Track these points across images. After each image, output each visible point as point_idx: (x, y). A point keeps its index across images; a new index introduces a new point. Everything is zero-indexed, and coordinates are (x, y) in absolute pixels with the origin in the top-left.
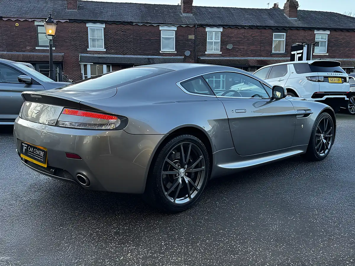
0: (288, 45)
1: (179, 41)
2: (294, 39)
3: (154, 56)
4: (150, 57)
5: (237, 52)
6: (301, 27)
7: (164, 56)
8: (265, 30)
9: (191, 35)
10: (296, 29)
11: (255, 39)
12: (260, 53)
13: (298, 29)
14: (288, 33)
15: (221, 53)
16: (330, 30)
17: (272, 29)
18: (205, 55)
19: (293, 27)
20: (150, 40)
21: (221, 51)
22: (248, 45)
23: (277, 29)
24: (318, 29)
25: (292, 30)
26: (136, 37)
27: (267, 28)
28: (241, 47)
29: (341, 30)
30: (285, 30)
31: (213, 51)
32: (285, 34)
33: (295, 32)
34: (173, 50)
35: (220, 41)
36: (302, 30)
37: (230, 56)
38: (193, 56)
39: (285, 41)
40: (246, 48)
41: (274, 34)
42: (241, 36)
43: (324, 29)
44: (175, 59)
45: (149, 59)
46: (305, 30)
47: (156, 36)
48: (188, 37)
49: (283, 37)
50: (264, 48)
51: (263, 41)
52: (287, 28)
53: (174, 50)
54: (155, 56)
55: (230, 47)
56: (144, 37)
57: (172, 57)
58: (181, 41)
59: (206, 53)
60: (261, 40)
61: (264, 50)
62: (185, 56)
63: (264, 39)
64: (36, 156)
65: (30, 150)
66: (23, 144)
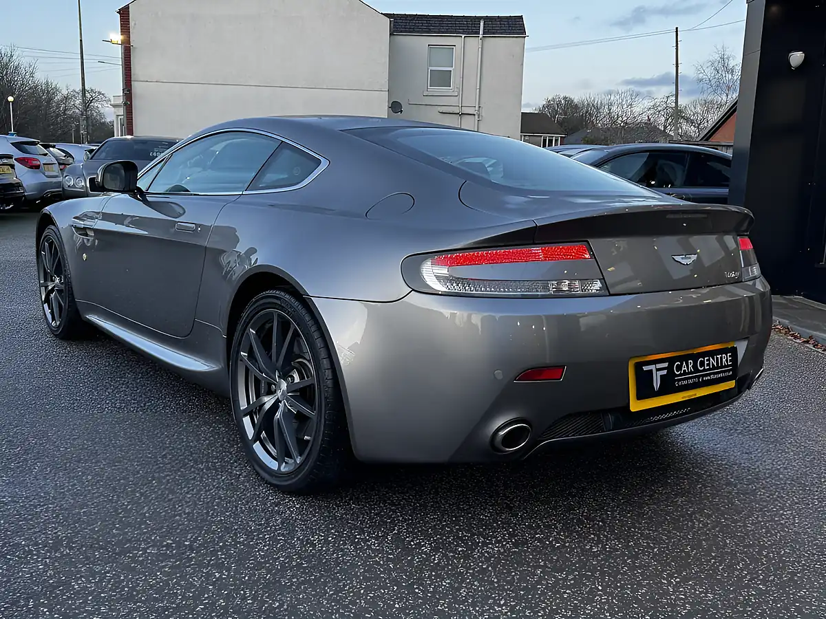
64: (709, 375)
65: (683, 369)
66: (645, 368)
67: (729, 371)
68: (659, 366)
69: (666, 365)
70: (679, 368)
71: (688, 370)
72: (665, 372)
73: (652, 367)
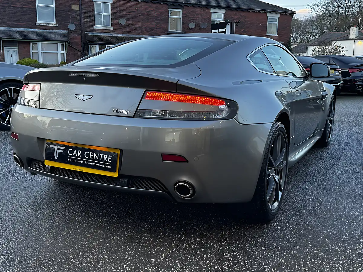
0: (184, 24)
1: (60, 12)
2: (190, 17)
3: (28, 29)
4: (22, 29)
5: (131, 28)
6: (197, 4)
7: (42, 29)
8: (160, 5)
9: (75, 5)
10: (192, 6)
11: (150, 14)
12: (156, 31)
13: (195, 6)
14: (184, 10)
15: (112, 29)
16: (226, 8)
17: (168, 5)
18: (93, 30)
19: (189, 4)
20: (22, 8)
21: (112, 26)
22: (143, 21)
23: (173, 4)
24: (215, 7)
25: (195, 7)
26: (2, 3)
27: (162, 2)
28: (136, 23)
29: (236, 10)
30: (181, 6)
31: (103, 26)
32: (181, 11)
33: (192, 9)
34: (53, 22)
35: (110, 14)
36: (198, 8)
37: (122, 32)
38: (78, 31)
39: (181, 18)
40: (140, 24)
41: (170, 10)
42: (134, 11)
43: (220, 8)
44: (55, 33)
45: (21, 32)
46: (201, 8)
47: (30, 4)
48: (71, 7)
49: (178, 13)
50: (160, 25)
51: (158, 17)
52: (183, 4)
53: (55, 22)
54: (30, 29)
55: (122, 22)
56: (14, 4)
57: (52, 31)
58: (63, 12)
59: (95, 27)
60: (157, 16)
61: (160, 27)
62: (69, 30)
63: (159, 15)
64: (93, 162)
65: (74, 153)
66: (51, 146)
67: (108, 165)
68: (59, 147)
69: (64, 148)
70: (71, 152)
71: (77, 155)
72: (62, 151)
73: (55, 147)
